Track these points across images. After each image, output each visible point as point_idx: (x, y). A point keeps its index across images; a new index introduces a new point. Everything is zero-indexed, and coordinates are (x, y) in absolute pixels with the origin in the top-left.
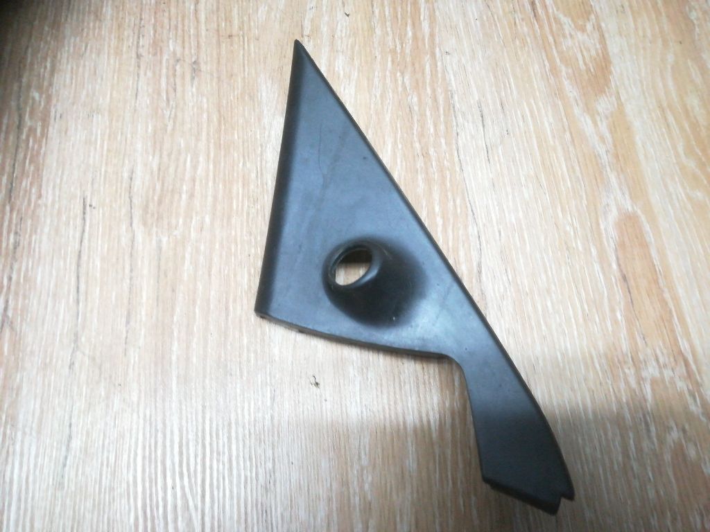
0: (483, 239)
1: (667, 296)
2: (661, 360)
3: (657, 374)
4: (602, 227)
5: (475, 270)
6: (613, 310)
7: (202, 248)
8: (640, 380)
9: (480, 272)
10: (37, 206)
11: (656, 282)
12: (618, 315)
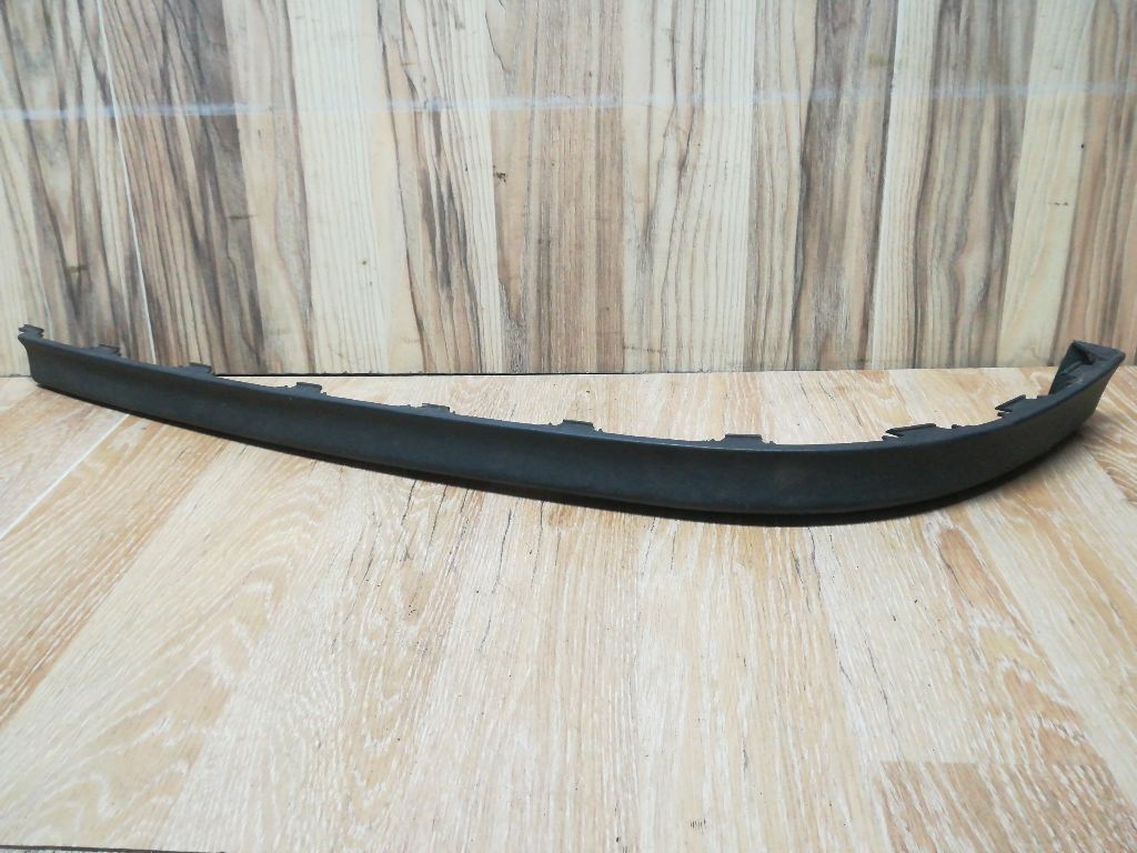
0: (816, 539)
1: (991, 577)
2: (988, 616)
3: (984, 624)
4: (925, 536)
5: (809, 556)
6: (938, 584)
7: (590, 537)
8: (967, 627)
9: (813, 558)
10: (478, 514)
11: (981, 570)
12: (944, 588)
